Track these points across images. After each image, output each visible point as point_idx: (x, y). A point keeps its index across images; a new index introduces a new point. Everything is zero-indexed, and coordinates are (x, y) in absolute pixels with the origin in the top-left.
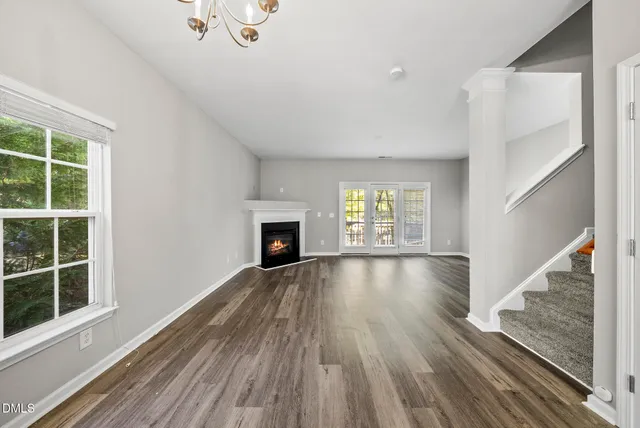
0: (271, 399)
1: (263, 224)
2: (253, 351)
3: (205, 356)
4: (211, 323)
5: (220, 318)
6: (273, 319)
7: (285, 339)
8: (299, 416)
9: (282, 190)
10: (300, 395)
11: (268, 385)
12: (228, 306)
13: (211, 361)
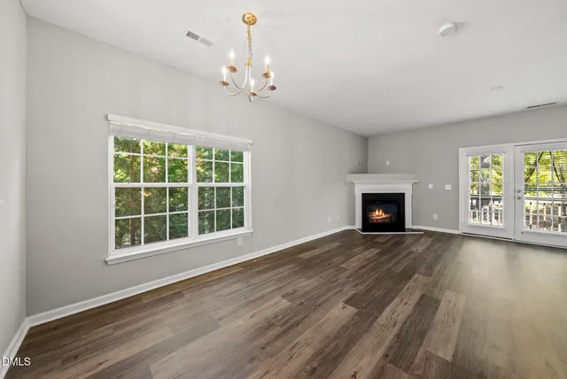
0: (298, 303)
1: (363, 194)
2: (308, 278)
3: (285, 270)
4: (300, 256)
5: (307, 255)
6: (337, 266)
7: (334, 280)
8: (305, 317)
9: (388, 163)
10: (315, 310)
11: (303, 296)
12: (317, 250)
13: (286, 273)
